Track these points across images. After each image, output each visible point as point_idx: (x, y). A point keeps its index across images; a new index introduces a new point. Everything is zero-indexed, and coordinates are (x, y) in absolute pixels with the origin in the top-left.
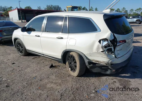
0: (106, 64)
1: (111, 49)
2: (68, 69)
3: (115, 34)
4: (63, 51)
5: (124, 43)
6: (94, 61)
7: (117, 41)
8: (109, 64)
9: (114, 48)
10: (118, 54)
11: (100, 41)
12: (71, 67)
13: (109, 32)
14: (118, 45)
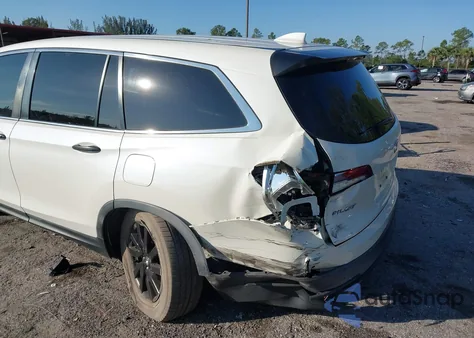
0: (286, 271)
1: (309, 205)
2: (130, 282)
3: (323, 144)
4: (104, 207)
5: (362, 177)
6: (237, 258)
7: (330, 175)
8: (299, 271)
9: (322, 204)
10: (339, 227)
11: (257, 173)
12: (142, 275)
13: (298, 133)
14: (336, 188)
